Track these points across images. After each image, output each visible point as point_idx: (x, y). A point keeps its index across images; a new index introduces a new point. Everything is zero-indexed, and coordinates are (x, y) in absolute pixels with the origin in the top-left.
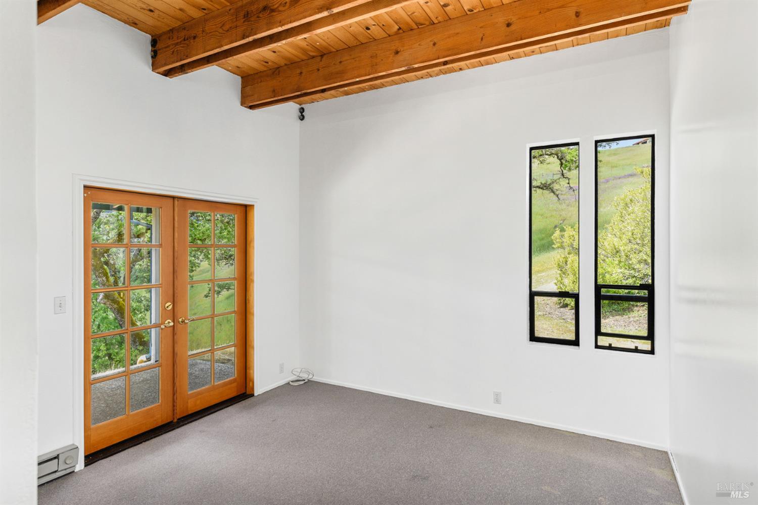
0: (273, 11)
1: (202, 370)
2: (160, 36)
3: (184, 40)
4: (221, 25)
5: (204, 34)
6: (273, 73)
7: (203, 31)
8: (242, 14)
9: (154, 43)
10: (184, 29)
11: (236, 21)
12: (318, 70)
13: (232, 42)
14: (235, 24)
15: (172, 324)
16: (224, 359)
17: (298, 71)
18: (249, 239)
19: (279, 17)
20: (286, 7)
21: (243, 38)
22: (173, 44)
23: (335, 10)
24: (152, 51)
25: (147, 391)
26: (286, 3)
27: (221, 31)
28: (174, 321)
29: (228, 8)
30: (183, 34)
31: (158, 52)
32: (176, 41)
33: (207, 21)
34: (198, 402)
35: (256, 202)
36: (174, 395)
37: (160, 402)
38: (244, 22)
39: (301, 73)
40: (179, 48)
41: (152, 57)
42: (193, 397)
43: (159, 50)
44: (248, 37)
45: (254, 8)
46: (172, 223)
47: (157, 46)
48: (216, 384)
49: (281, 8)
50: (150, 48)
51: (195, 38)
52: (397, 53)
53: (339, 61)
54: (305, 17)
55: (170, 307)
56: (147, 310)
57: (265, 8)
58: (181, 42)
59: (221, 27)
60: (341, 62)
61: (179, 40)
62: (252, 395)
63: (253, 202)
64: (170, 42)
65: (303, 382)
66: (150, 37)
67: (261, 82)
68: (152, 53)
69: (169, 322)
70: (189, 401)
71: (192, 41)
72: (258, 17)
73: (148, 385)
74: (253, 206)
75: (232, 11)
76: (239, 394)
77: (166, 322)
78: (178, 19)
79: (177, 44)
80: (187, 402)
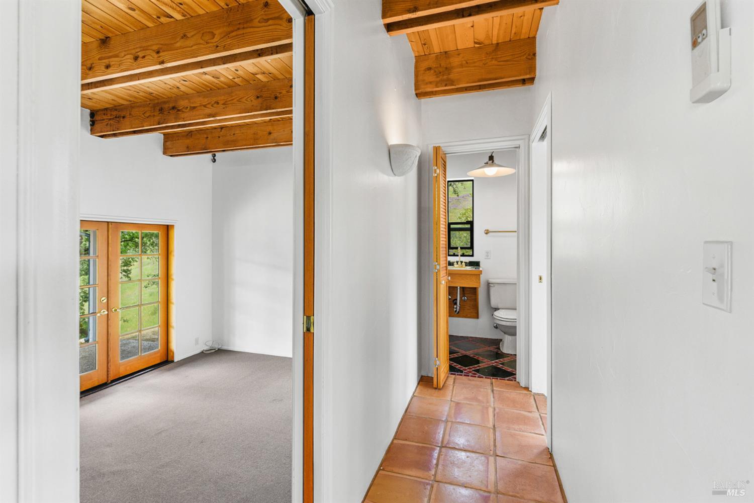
0: (179, 110)
1: (134, 347)
2: (98, 111)
3: (116, 117)
4: (143, 112)
5: (131, 116)
6: (187, 135)
7: (130, 114)
8: (158, 108)
9: (92, 115)
10: (116, 110)
11: (154, 112)
12: (219, 137)
13: (151, 126)
14: (153, 114)
15: (106, 313)
16: (154, 339)
17: (205, 136)
18: (170, 249)
19: (183, 115)
20: (188, 110)
21: (159, 124)
22: (107, 119)
23: (218, 118)
24: (91, 121)
25: (86, 365)
26: (187, 107)
27: (143, 116)
28: (108, 311)
29: (148, 103)
30: (115, 113)
31: (96, 122)
32: (110, 117)
33: (133, 107)
34: (128, 368)
35: (175, 223)
36: (108, 363)
37: (97, 368)
38: (159, 114)
39: (207, 138)
40: (112, 122)
41: (91, 125)
42: (123, 365)
43: (97, 121)
44: (162, 124)
45: (166, 106)
46: (107, 241)
47: (94, 118)
48: (142, 354)
49: (184, 110)
50: (89, 118)
51: (124, 117)
52: (270, 133)
53: (233, 133)
54: (199, 119)
55: (105, 301)
56: (85, 301)
57: (174, 108)
58: (113, 118)
59: (143, 114)
60: (234, 134)
61: (112, 117)
62: (173, 361)
63: (172, 223)
64: (105, 117)
65: (214, 351)
66: (89, 111)
67: (178, 140)
68: (91, 123)
69: (104, 311)
70: (121, 367)
71: (121, 119)
72: (169, 112)
73: (87, 361)
74: (173, 226)
75: (151, 105)
76: (162, 361)
77: (102, 312)
78: (111, 104)
79: (110, 119)
80: (119, 368)
